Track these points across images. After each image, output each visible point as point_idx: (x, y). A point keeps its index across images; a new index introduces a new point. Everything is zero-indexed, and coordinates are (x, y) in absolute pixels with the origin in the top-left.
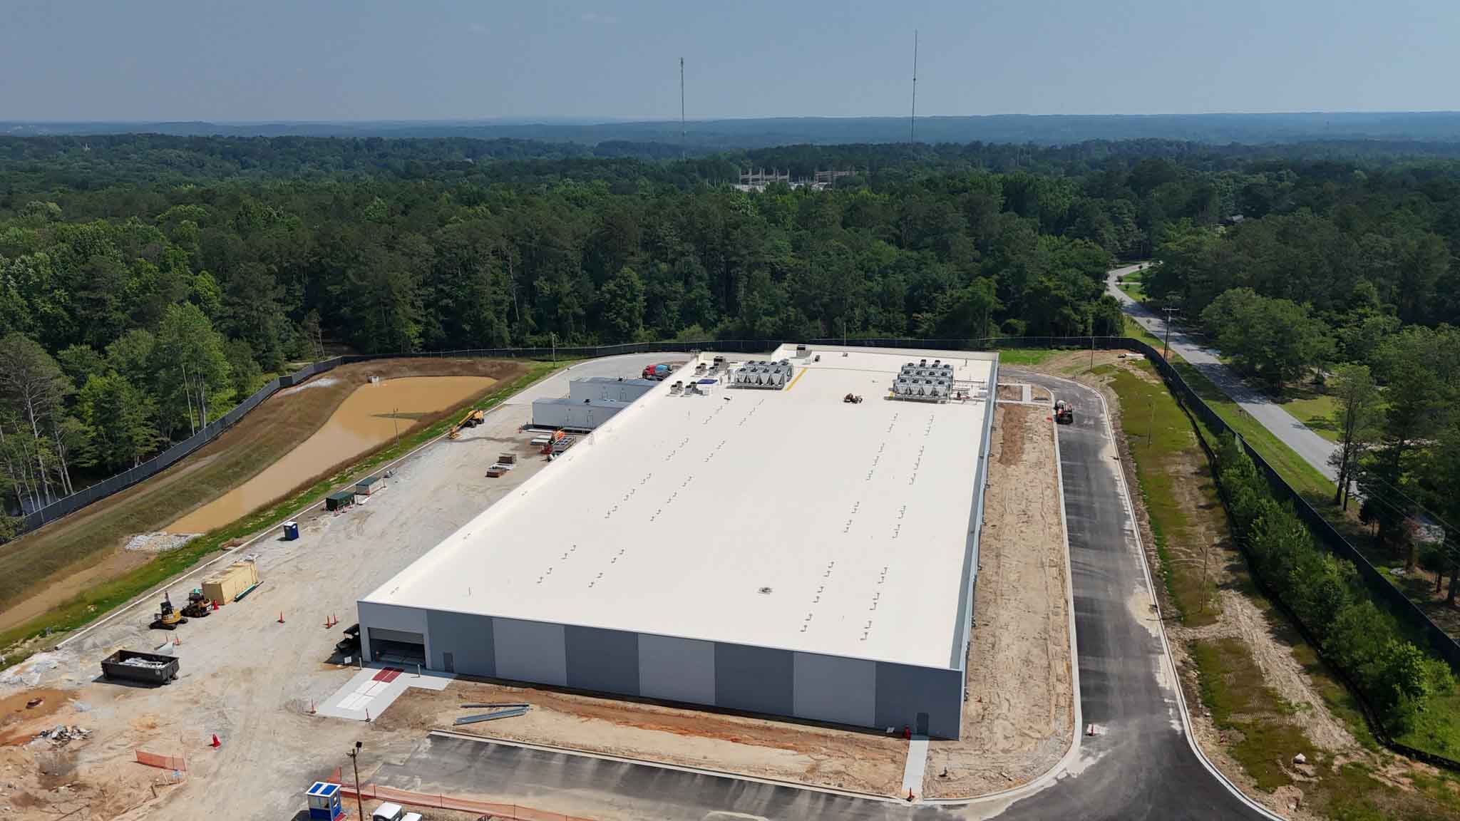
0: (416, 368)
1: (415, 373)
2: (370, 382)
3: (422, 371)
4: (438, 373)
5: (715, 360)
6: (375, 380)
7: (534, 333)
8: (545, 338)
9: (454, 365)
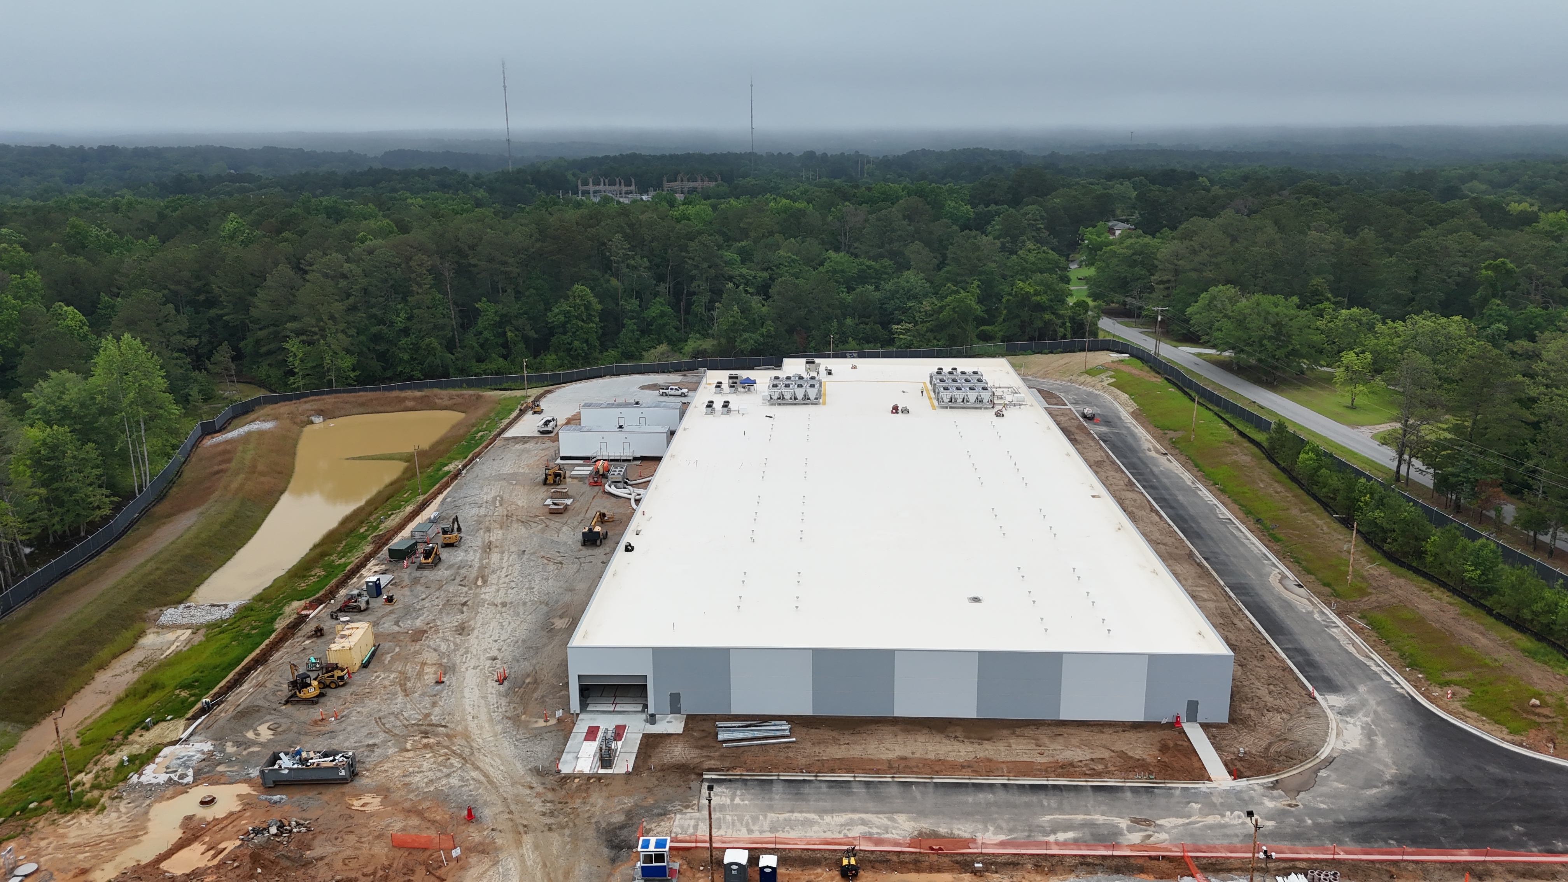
0: (362, 405)
1: (361, 410)
2: (312, 422)
3: (367, 408)
4: (388, 409)
5: (730, 378)
6: (318, 420)
8: (495, 365)
9: (405, 399)
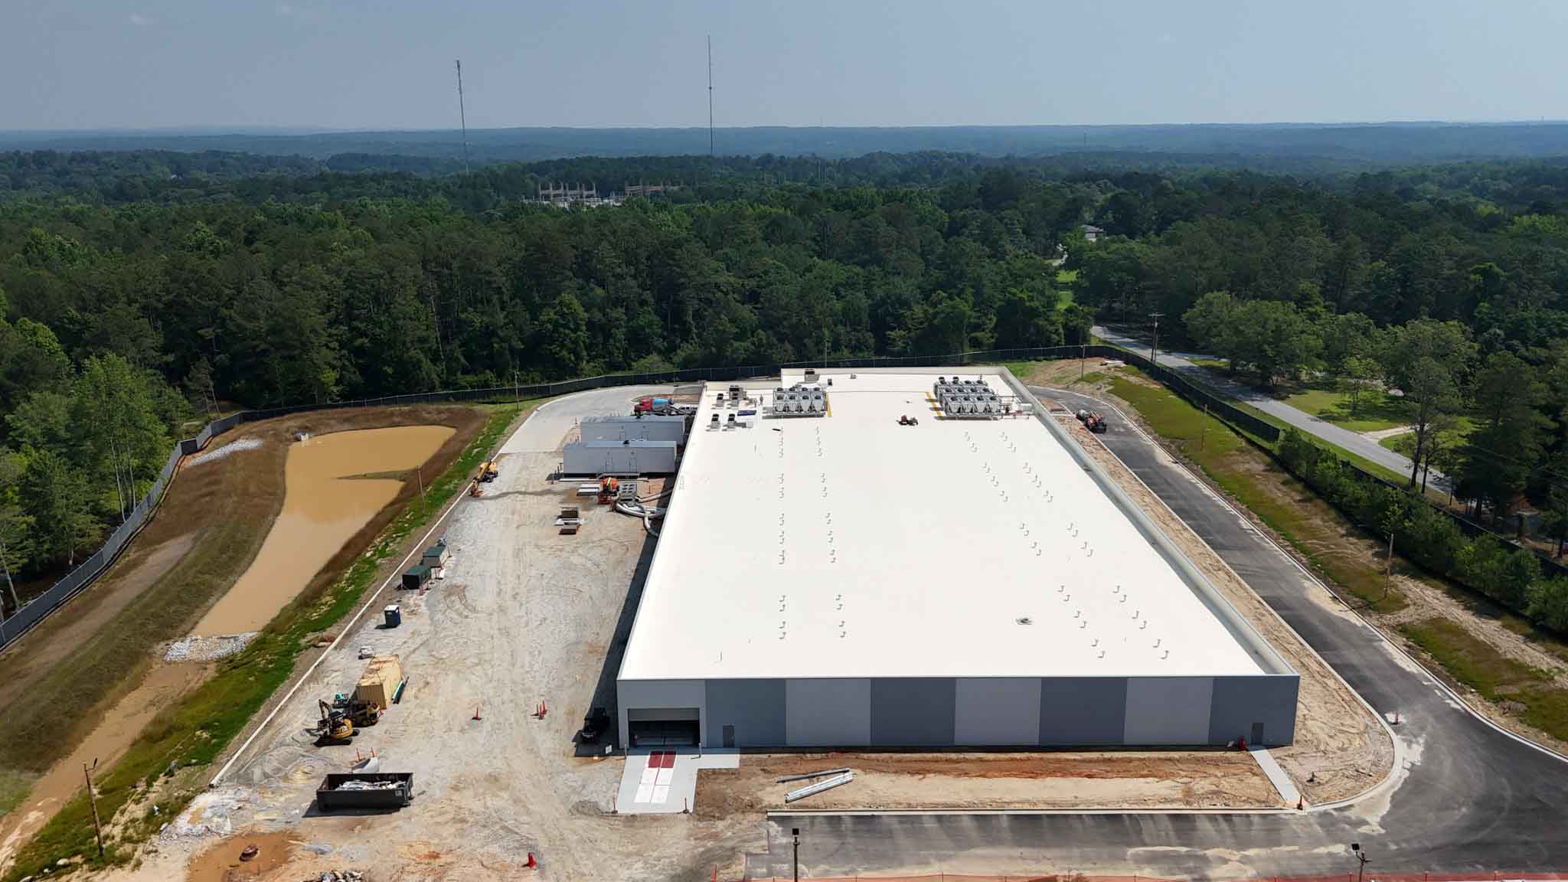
0: (347, 420)
1: (346, 426)
2: (298, 440)
3: (354, 423)
4: (376, 424)
6: (305, 438)
7: (465, 372)
8: (481, 377)
9: (392, 414)
